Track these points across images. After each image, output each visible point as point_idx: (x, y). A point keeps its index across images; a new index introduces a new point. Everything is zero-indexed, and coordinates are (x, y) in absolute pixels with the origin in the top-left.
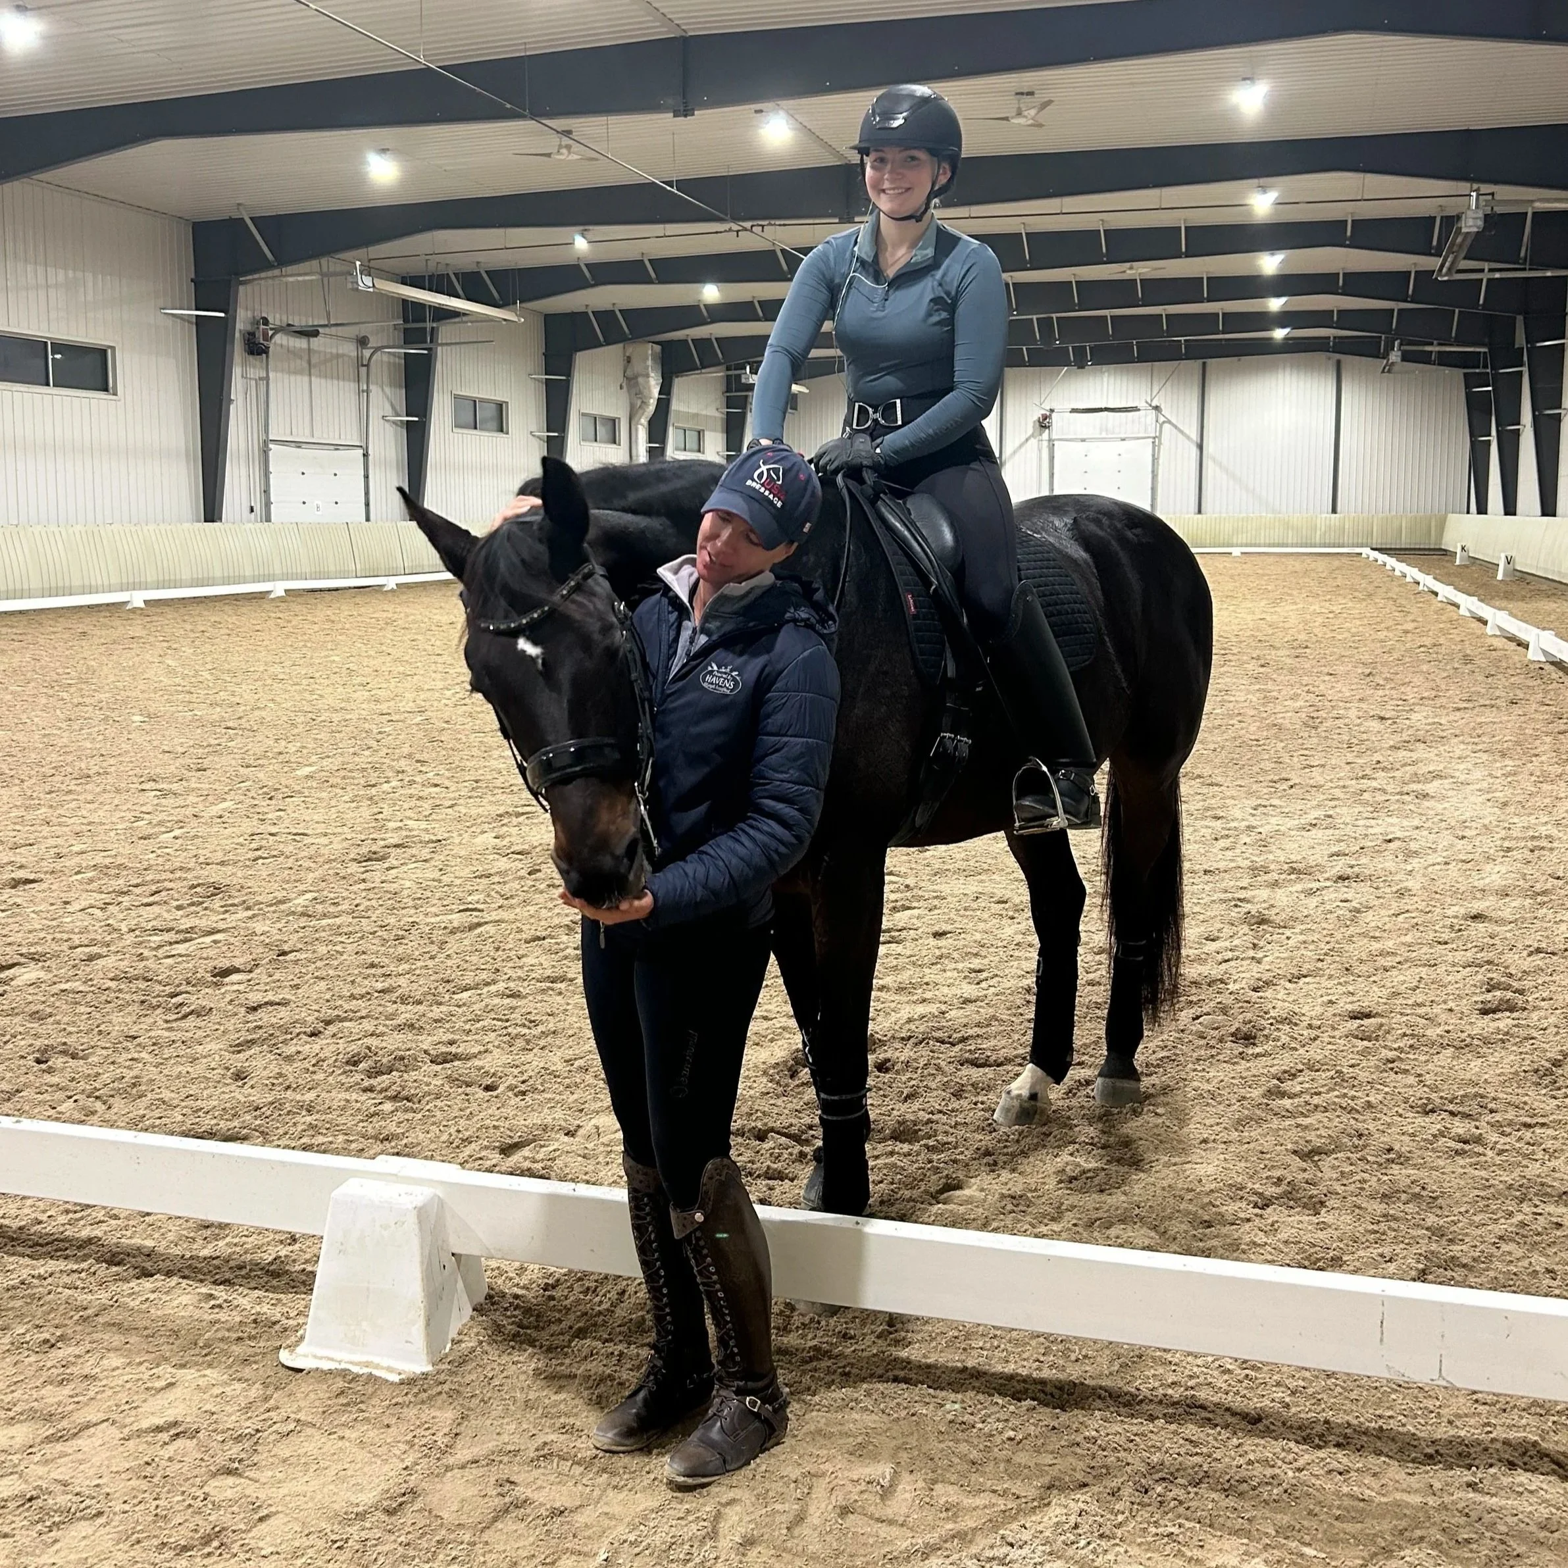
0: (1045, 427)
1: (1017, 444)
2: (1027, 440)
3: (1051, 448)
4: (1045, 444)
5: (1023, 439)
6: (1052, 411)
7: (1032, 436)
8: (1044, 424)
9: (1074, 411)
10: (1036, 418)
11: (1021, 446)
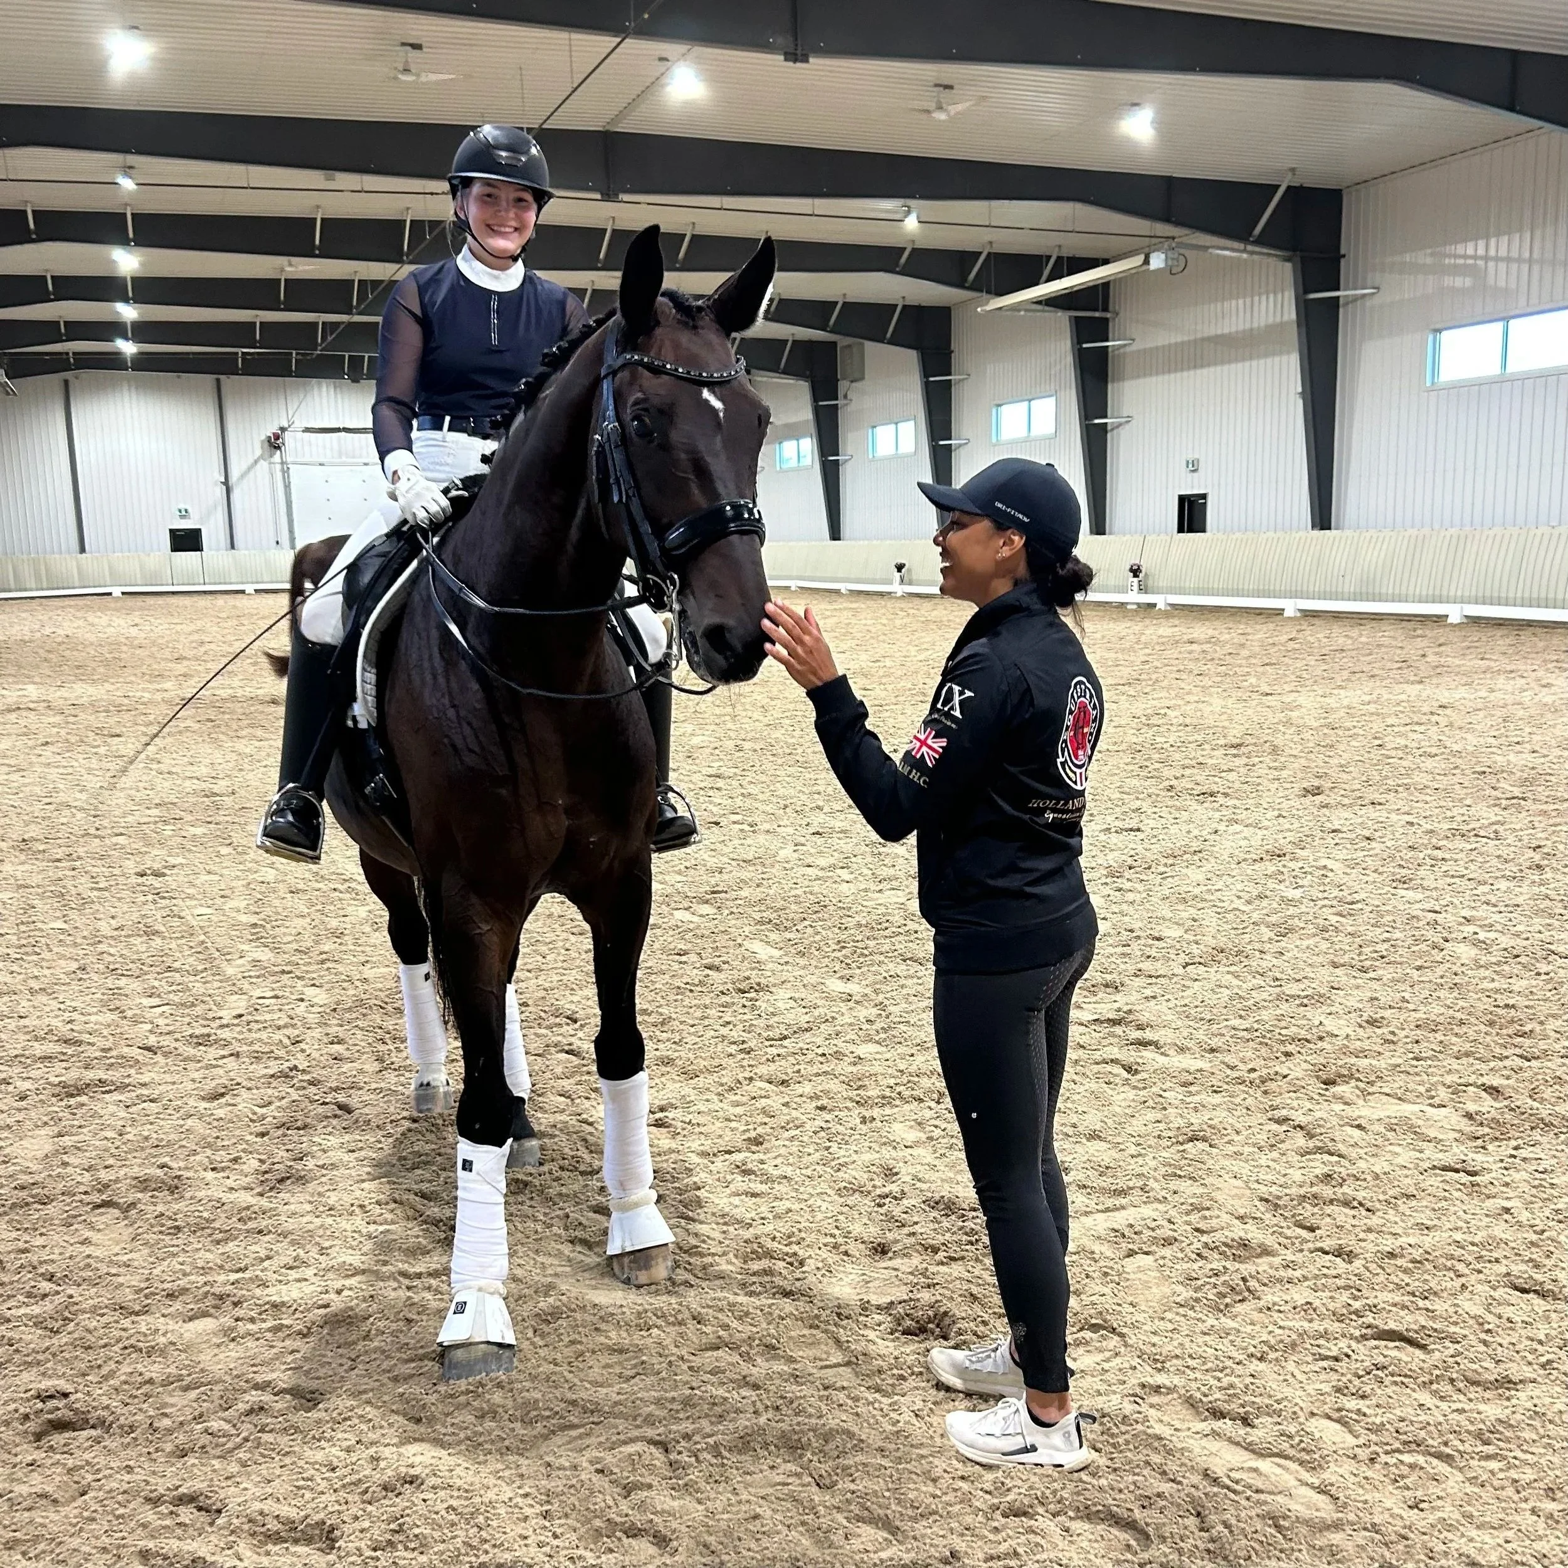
0: (279, 448)
1: (244, 467)
2: (256, 462)
3: (285, 472)
4: (278, 467)
5: (251, 461)
6: (283, 429)
7: (262, 457)
8: (274, 443)
9: (307, 430)
10: (263, 437)
11: (249, 469)
